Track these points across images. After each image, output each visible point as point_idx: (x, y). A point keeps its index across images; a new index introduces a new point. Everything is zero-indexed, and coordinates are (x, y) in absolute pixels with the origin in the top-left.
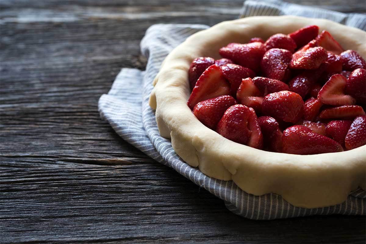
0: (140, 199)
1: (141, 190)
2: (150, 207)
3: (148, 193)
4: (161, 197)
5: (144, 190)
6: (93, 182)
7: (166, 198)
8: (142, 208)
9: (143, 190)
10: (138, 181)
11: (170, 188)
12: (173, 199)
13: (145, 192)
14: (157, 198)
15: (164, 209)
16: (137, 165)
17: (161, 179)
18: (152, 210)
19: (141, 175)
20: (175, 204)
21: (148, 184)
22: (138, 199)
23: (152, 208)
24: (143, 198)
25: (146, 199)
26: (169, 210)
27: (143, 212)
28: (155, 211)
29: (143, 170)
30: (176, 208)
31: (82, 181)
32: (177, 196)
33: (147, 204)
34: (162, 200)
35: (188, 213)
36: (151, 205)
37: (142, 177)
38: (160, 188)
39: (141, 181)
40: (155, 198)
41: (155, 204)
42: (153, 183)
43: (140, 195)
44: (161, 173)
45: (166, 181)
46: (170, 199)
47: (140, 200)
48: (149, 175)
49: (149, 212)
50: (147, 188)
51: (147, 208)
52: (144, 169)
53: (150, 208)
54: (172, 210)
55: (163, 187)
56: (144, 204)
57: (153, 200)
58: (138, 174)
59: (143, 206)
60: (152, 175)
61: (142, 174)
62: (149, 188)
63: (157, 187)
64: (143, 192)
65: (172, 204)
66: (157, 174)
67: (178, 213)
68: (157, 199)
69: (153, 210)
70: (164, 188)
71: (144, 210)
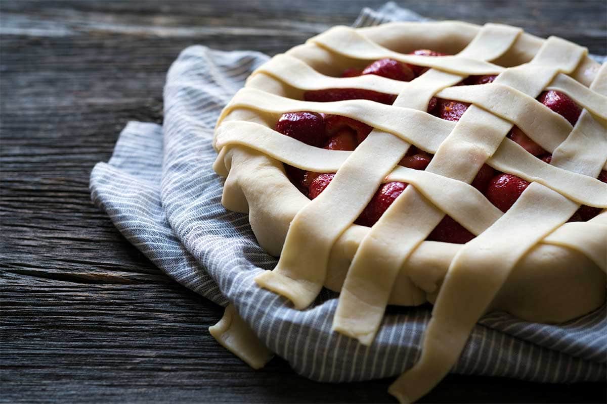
0: (137, 342)
1: (141, 327)
2: (152, 357)
3: (152, 334)
4: (173, 341)
5: (147, 328)
6: (61, 311)
7: (181, 343)
8: (138, 359)
9: (144, 327)
10: (138, 313)
11: (190, 326)
12: (194, 345)
13: (146, 331)
14: (166, 342)
15: (176, 361)
16: (138, 286)
17: (176, 310)
18: (155, 362)
19: (144, 303)
20: (195, 355)
21: (155, 318)
22: (134, 342)
23: (155, 359)
24: (141, 342)
25: (147, 343)
26: (185, 364)
27: (139, 364)
28: (160, 364)
29: (149, 295)
30: (197, 361)
31: (42, 307)
32: (201, 342)
33: (148, 352)
34: (175, 346)
35: (216, 371)
36: (153, 353)
37: (145, 307)
38: (174, 326)
39: (143, 313)
40: (164, 342)
41: (162, 352)
42: (162, 316)
43: (138, 336)
44: (179, 300)
45: (184, 314)
46: (187, 345)
47: (137, 344)
48: (157, 303)
49: (149, 366)
50: (152, 325)
51: (147, 359)
52: (149, 292)
53: (152, 359)
54: (188, 365)
55: (178, 325)
56: (143, 351)
57: (158, 346)
58: (139, 301)
59: (141, 355)
60: (163, 303)
61: (146, 300)
62: (155, 325)
63: (168, 324)
64: (143, 331)
65: (191, 354)
66: (172, 303)
67: (198, 370)
68: (166, 344)
69: (157, 363)
70: (180, 327)
71: (142, 362)
